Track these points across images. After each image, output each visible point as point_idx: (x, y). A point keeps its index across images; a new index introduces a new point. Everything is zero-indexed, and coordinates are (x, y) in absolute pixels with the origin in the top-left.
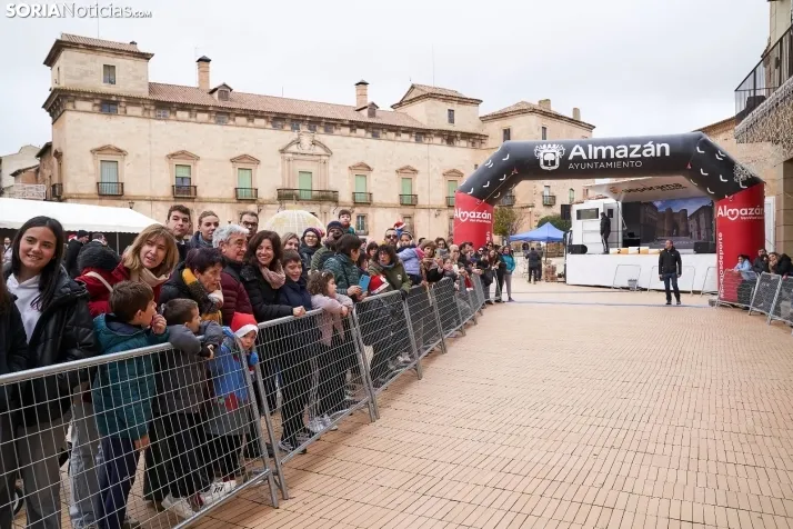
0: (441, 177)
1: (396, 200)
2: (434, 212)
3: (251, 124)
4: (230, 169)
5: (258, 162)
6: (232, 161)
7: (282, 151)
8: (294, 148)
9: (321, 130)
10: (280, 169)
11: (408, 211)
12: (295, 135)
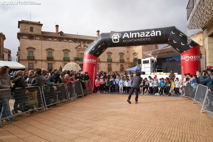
0: (118, 55)
1: (106, 60)
2: (116, 64)
3: (68, 41)
4: (62, 53)
5: (70, 51)
6: (63, 50)
7: (76, 48)
8: (79, 47)
9: (87, 43)
10: (75, 53)
11: (110, 63)
12: (80, 44)
